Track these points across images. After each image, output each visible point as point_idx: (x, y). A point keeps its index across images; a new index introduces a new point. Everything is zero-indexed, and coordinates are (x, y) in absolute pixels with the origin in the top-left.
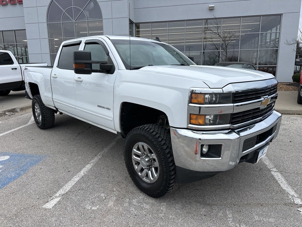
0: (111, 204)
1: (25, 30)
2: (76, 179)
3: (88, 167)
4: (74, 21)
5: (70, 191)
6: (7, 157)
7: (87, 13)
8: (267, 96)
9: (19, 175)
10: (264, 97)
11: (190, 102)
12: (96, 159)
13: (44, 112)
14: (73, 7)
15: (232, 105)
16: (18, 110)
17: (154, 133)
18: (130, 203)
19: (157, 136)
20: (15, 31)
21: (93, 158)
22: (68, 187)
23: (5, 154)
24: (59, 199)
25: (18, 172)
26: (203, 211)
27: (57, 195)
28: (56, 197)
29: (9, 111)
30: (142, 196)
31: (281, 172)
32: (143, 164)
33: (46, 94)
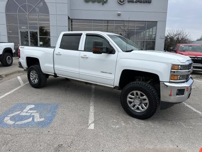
2: (92, 114)
3: (92, 107)
4: (28, 14)
6: (33, 106)
7: (37, 9)
11: (172, 69)
14: (27, 4)
15: (188, 70)
16: (4, 76)
24: (93, 124)
27: (90, 122)
32: (137, 102)
33: (46, 65)
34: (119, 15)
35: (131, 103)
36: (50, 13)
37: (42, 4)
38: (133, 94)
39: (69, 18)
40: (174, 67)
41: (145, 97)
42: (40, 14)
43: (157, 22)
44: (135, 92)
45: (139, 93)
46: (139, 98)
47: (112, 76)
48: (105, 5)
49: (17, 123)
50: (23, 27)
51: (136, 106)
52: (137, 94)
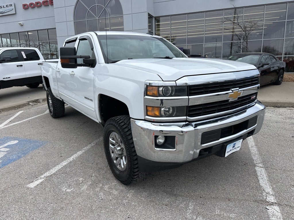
0: (85, 187)
1: (55, 28)
2: (64, 163)
3: (80, 153)
4: (97, 18)
5: (54, 174)
6: (16, 142)
7: (108, 10)
8: (238, 88)
9: (19, 157)
10: (232, 89)
11: (146, 94)
12: (89, 146)
13: (55, 102)
14: (96, 5)
15: (187, 97)
16: (41, 101)
17: (122, 124)
18: (102, 188)
19: (125, 126)
20: (48, 29)
21: (86, 146)
22: (53, 171)
23: (15, 139)
24: (43, 180)
25: (19, 155)
26: (166, 201)
27: (43, 176)
28: (41, 178)
29: (33, 102)
30: (115, 183)
31: (266, 168)
36: (124, 13)
41: (123, 145)
42: (112, 16)
47: (92, 105)
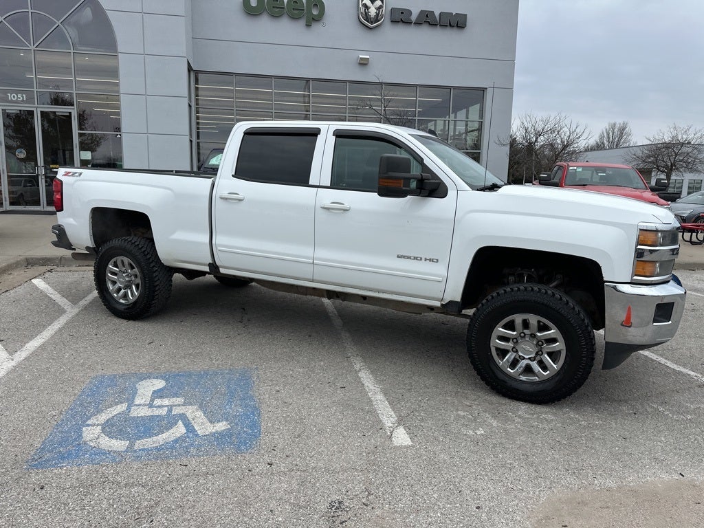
3: (366, 376)
4: (33, 48)
5: (400, 416)
6: (159, 384)
7: (71, 33)
11: (639, 243)
12: (359, 363)
14: (30, 11)
21: (350, 362)
22: (386, 411)
24: (402, 429)
27: (389, 424)
28: (393, 428)
32: (527, 350)
33: (180, 235)
34: (363, 63)
35: (503, 353)
36: (121, 48)
37: (88, 13)
38: (510, 326)
39: (190, 69)
40: (645, 235)
41: (553, 332)
42: (82, 49)
43: (484, 90)
44: (518, 319)
45: (533, 319)
46: (533, 336)
47: (439, 270)
48: (317, 27)
49: (139, 444)
50: (10, 97)
51: (523, 363)
52: (526, 324)
